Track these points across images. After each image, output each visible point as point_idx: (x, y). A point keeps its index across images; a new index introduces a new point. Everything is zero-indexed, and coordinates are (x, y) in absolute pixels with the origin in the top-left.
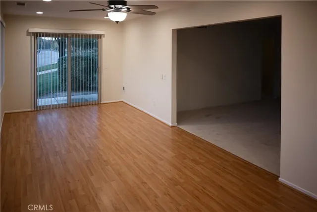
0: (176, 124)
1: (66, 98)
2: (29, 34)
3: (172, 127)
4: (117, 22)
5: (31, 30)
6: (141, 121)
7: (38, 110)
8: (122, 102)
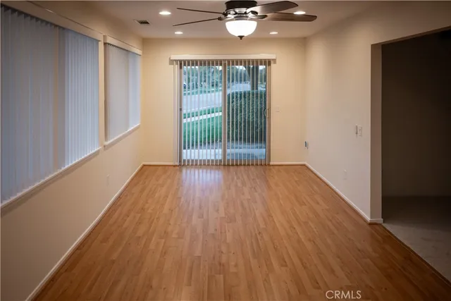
0: (380, 220)
1: (220, 151)
2: (172, 62)
3: (371, 224)
4: (241, 37)
5: (174, 57)
6: (318, 203)
7: (182, 164)
8: (304, 165)
